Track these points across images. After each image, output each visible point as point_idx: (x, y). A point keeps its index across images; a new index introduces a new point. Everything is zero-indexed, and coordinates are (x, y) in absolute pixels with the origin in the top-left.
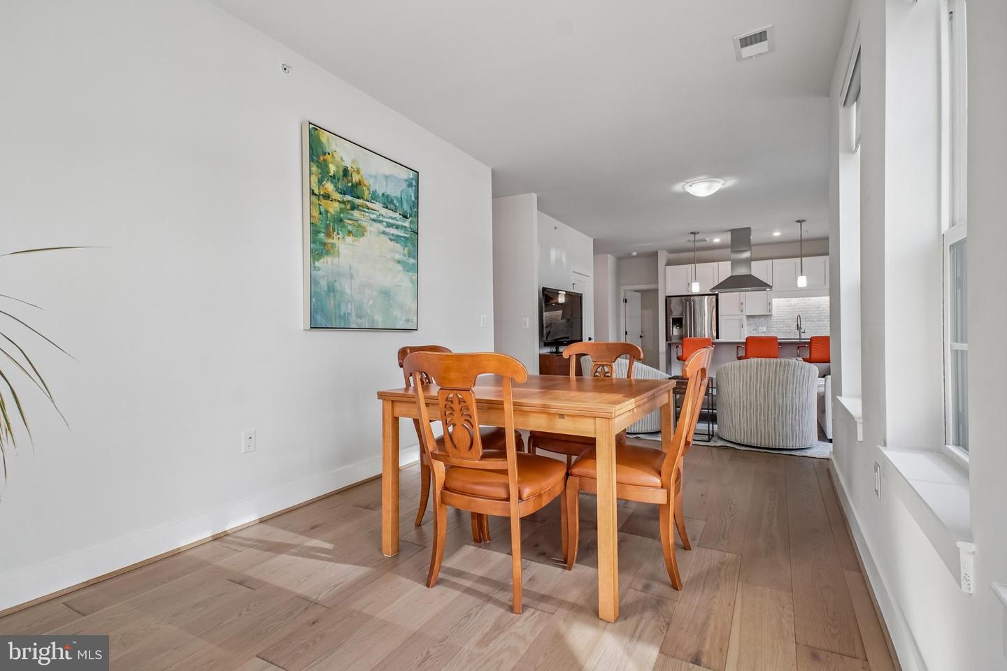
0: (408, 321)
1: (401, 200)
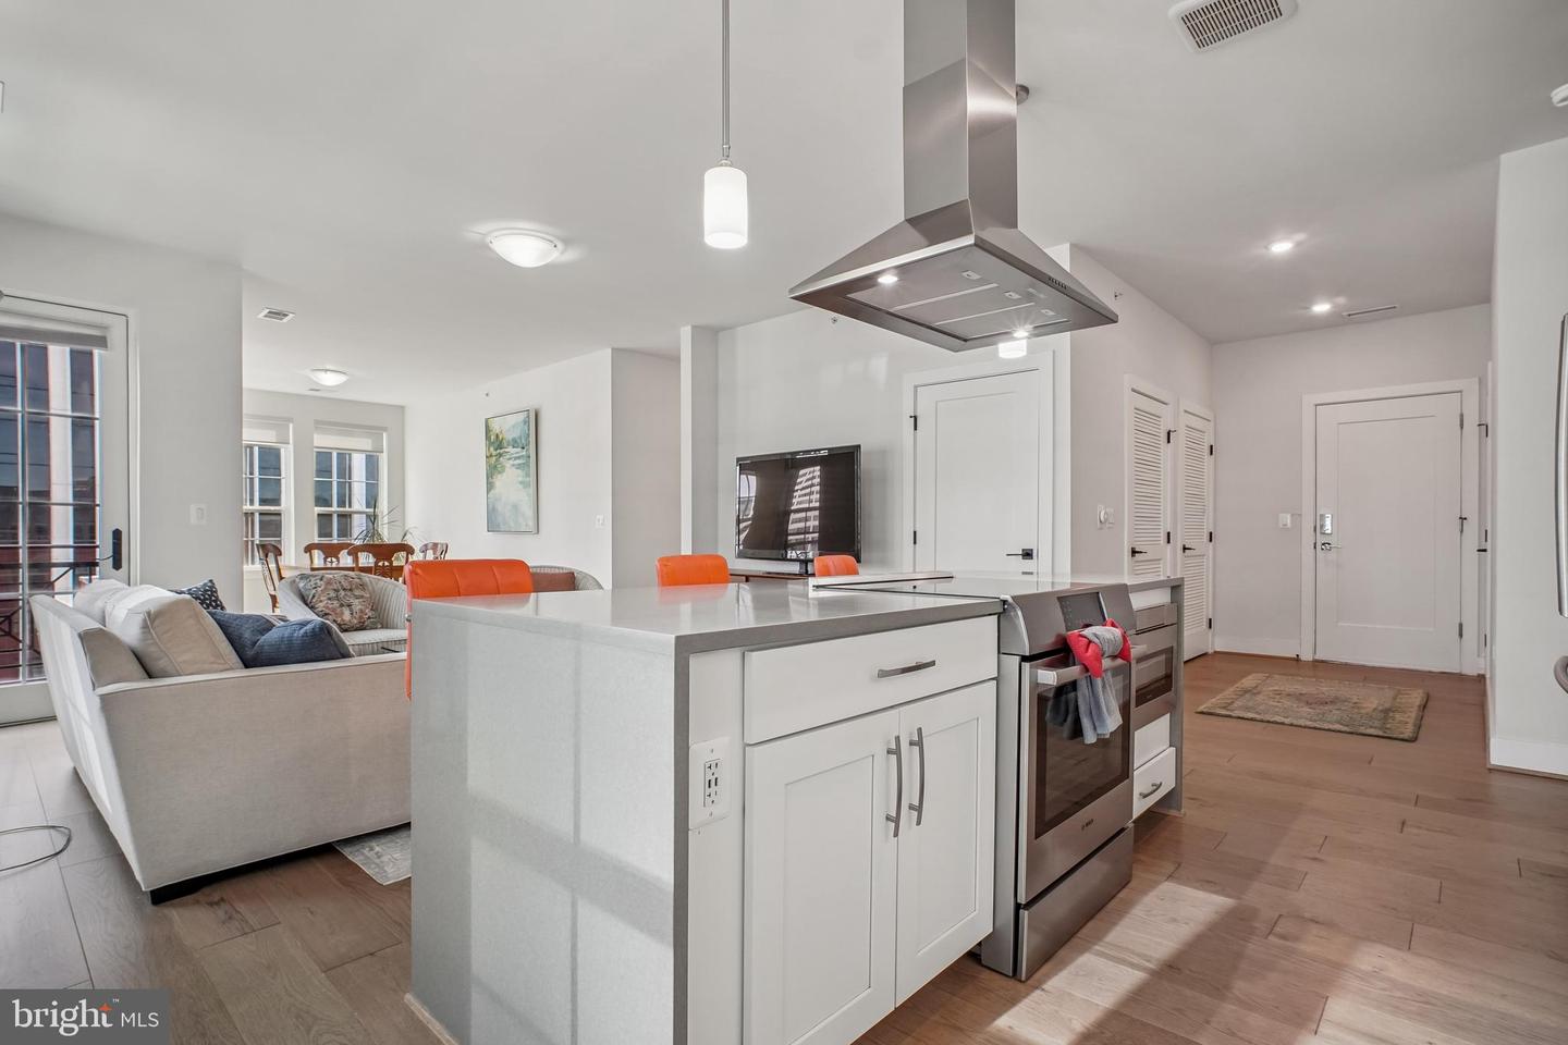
0: (527, 527)
1: (520, 438)
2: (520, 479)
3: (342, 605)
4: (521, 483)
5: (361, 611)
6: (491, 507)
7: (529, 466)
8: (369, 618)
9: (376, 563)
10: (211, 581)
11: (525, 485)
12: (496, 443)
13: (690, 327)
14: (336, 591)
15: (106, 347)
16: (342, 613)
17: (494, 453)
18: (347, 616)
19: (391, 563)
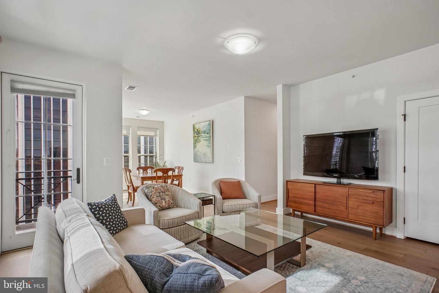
0: (209, 160)
1: (207, 130)
2: (207, 144)
3: (162, 199)
4: (207, 146)
5: (169, 201)
6: (195, 153)
7: (210, 140)
8: (172, 204)
9: (163, 175)
10: (114, 195)
11: (208, 146)
12: (197, 133)
13: (282, 85)
14: (159, 193)
15: (75, 98)
16: (162, 203)
17: (196, 136)
18: (164, 204)
19: (168, 175)
